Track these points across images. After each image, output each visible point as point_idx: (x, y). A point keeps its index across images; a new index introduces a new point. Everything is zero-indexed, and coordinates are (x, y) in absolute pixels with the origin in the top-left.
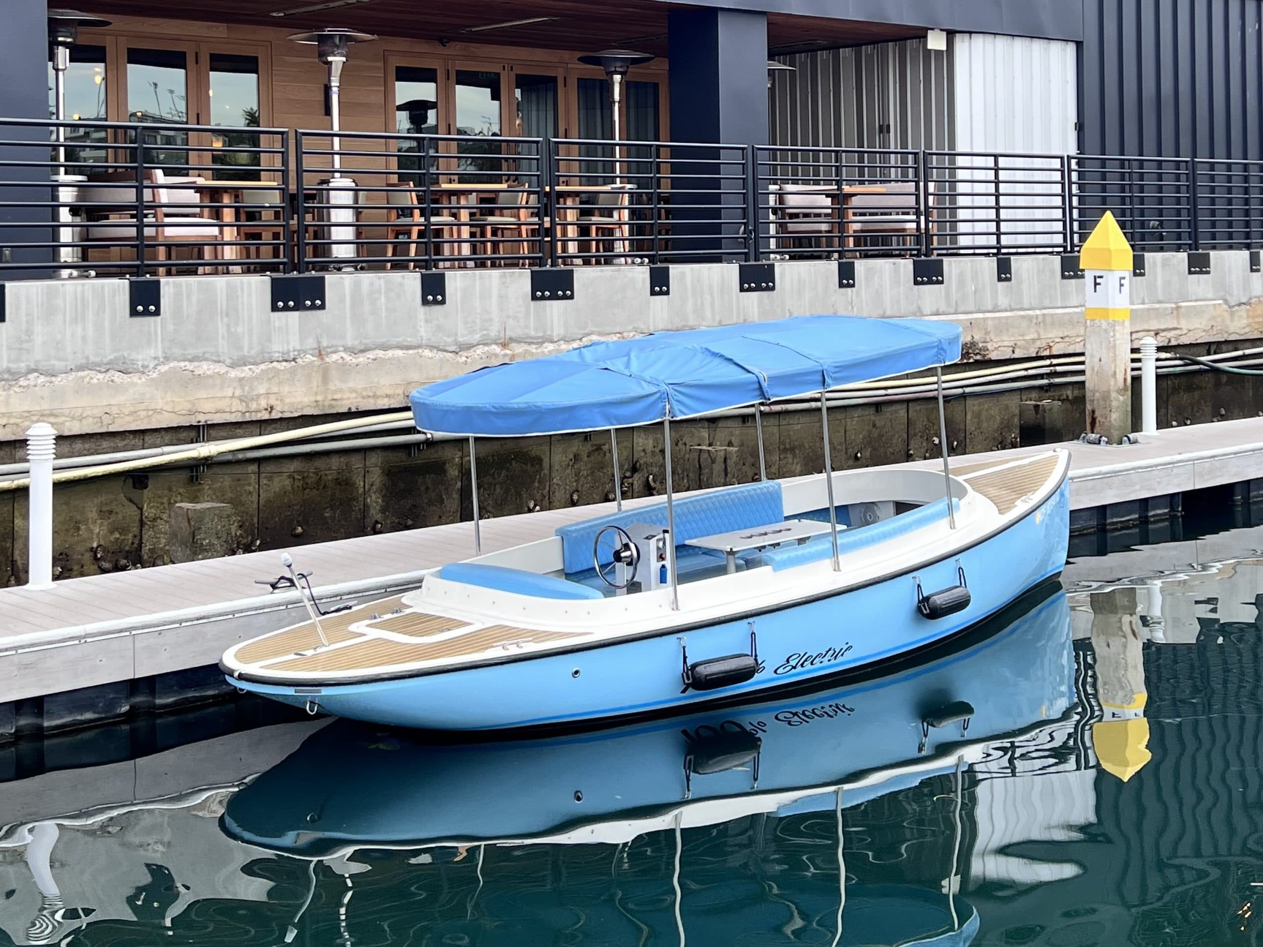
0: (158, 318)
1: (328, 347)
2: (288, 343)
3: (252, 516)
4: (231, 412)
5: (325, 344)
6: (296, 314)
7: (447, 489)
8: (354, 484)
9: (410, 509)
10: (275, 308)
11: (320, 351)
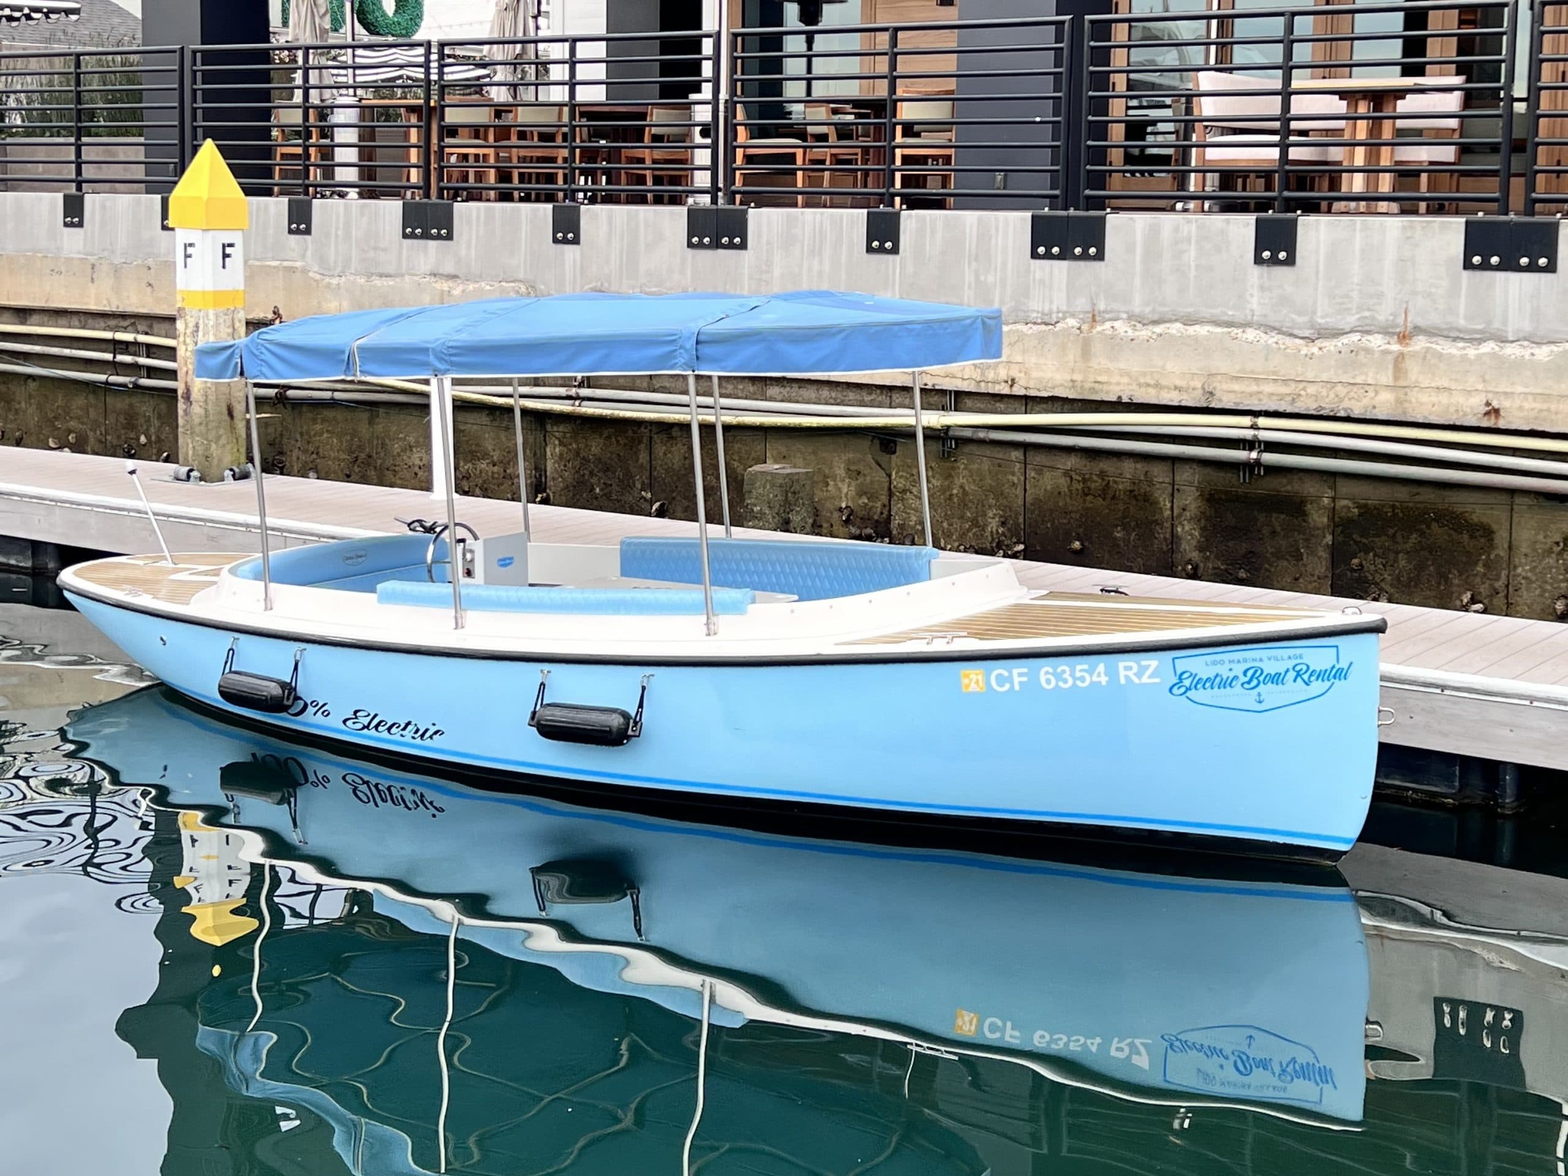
0: (897, 258)
1: (1105, 312)
2: (1051, 302)
3: (1017, 514)
4: (963, 379)
5: (1102, 306)
6: (1064, 264)
7: (1307, 540)
8: (1158, 503)
9: (1244, 556)
10: (1035, 255)
11: (1094, 316)
